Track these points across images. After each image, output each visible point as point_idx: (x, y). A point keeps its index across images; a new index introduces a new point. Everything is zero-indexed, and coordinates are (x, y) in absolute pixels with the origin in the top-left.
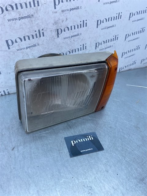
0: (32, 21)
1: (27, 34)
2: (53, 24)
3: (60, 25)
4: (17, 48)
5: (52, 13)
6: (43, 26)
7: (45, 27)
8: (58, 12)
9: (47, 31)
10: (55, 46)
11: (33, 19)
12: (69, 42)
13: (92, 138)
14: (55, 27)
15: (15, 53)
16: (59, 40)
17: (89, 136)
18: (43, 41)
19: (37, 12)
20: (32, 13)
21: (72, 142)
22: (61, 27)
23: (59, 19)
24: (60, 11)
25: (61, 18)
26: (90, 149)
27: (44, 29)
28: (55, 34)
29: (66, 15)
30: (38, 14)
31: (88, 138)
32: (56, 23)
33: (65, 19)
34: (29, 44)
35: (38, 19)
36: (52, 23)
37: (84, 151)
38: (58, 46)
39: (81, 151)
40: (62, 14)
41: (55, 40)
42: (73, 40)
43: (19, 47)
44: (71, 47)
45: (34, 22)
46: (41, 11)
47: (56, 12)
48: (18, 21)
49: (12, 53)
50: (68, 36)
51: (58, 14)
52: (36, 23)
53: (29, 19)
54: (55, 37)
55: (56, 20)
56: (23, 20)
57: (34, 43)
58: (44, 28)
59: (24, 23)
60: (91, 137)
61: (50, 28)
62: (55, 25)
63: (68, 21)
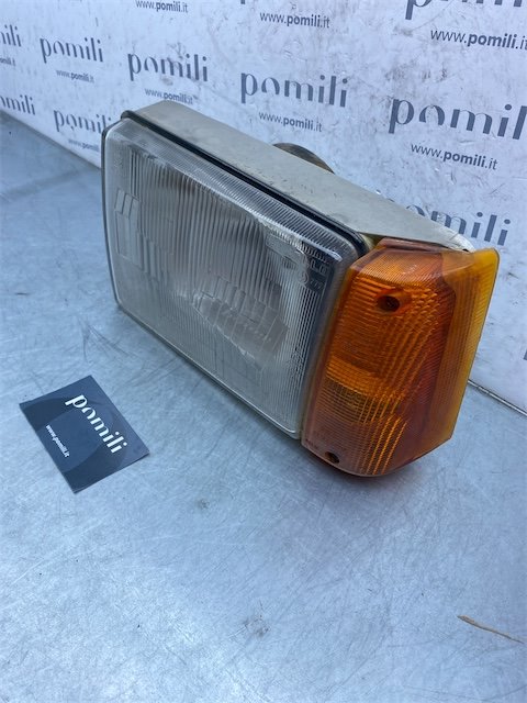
0: (320, 39)
1: (297, 78)
2: (386, 76)
3: (410, 91)
4: (262, 109)
5: (391, 31)
6: (349, 70)
7: (357, 75)
8: (414, 34)
9: (359, 93)
10: (371, 158)
11: (325, 33)
12: (429, 173)
13: (119, 447)
14: (388, 89)
15: (254, 122)
16: (392, 145)
17: (121, 438)
18: (338, 122)
19: (343, 12)
20: (328, 13)
21: (82, 397)
22: (414, 95)
23: (413, 63)
24: (426, 32)
25: (422, 61)
26: (63, 449)
27: (349, 82)
28: (382, 113)
29: (447, 54)
30: (344, 21)
31: (111, 437)
32: (396, 73)
33: (436, 70)
34: (295, 113)
35: (341, 39)
36: (383, 70)
37: (53, 435)
38: (382, 167)
39: (48, 427)
40: (430, 48)
41: (377, 136)
42: (449, 170)
43: (267, 107)
44: (431, 197)
45: (325, 44)
46: (358, 12)
47: (408, 33)
48: (283, 26)
49: (245, 118)
50: (432, 145)
51: (412, 42)
52: (333, 49)
53: (314, 28)
54: (382, 129)
55: (402, 62)
56: (296, 28)
57: (310, 118)
58: (353, 77)
59: (298, 39)
60: (120, 443)
61: (371, 86)
62: (391, 81)
63: (446, 82)
